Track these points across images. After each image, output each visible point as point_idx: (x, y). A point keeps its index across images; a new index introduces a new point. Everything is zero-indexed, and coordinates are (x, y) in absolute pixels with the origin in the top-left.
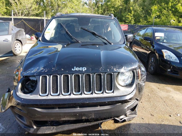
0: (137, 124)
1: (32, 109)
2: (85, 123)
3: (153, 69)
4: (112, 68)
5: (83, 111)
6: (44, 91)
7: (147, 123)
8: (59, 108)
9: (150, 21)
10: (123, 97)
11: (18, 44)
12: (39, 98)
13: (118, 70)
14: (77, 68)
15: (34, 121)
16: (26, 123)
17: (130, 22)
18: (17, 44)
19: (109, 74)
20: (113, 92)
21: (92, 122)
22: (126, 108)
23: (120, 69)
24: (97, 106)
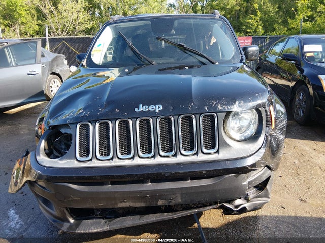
0: (272, 218)
1: (63, 186)
2: (165, 214)
3: (302, 115)
4: (213, 104)
5: (159, 188)
6: (85, 152)
7: (293, 215)
8: (113, 183)
9: (293, 28)
10: (238, 161)
11: (56, 80)
12: (76, 164)
13: (227, 109)
14: (144, 107)
15: (69, 208)
16: (55, 213)
17: (256, 32)
18: (52, 81)
19: (208, 116)
20: (218, 152)
21: (178, 212)
22: (245, 183)
23: (231, 105)
24: (186, 179)
